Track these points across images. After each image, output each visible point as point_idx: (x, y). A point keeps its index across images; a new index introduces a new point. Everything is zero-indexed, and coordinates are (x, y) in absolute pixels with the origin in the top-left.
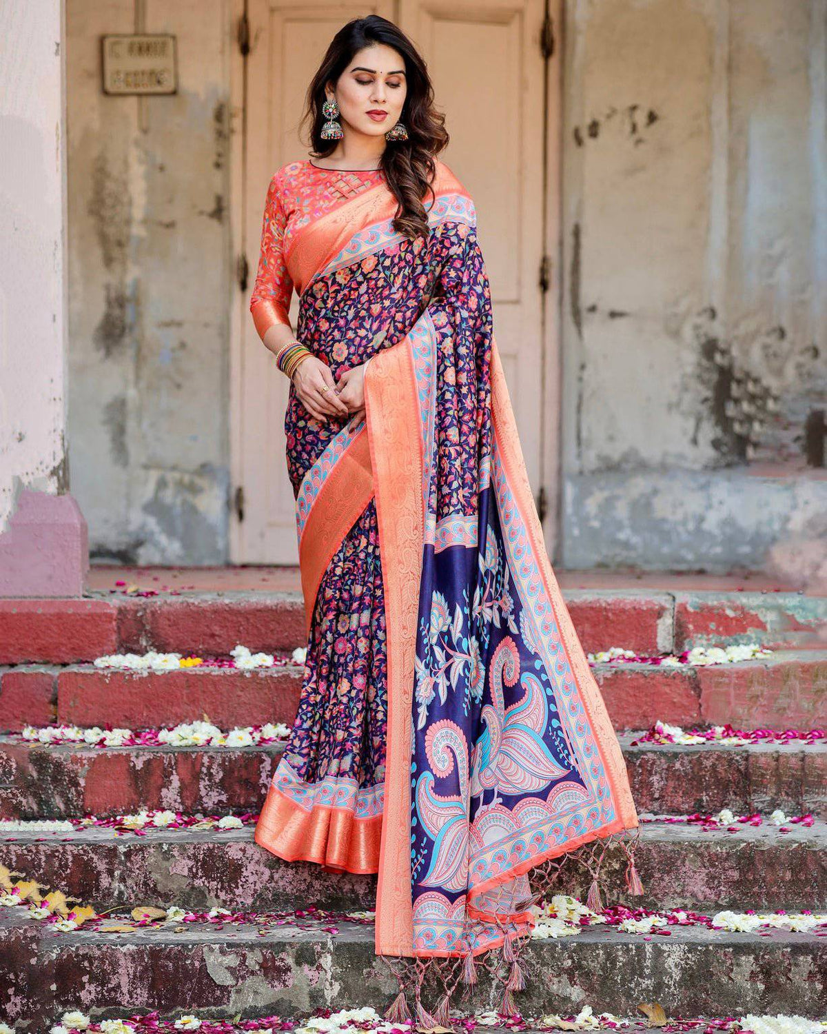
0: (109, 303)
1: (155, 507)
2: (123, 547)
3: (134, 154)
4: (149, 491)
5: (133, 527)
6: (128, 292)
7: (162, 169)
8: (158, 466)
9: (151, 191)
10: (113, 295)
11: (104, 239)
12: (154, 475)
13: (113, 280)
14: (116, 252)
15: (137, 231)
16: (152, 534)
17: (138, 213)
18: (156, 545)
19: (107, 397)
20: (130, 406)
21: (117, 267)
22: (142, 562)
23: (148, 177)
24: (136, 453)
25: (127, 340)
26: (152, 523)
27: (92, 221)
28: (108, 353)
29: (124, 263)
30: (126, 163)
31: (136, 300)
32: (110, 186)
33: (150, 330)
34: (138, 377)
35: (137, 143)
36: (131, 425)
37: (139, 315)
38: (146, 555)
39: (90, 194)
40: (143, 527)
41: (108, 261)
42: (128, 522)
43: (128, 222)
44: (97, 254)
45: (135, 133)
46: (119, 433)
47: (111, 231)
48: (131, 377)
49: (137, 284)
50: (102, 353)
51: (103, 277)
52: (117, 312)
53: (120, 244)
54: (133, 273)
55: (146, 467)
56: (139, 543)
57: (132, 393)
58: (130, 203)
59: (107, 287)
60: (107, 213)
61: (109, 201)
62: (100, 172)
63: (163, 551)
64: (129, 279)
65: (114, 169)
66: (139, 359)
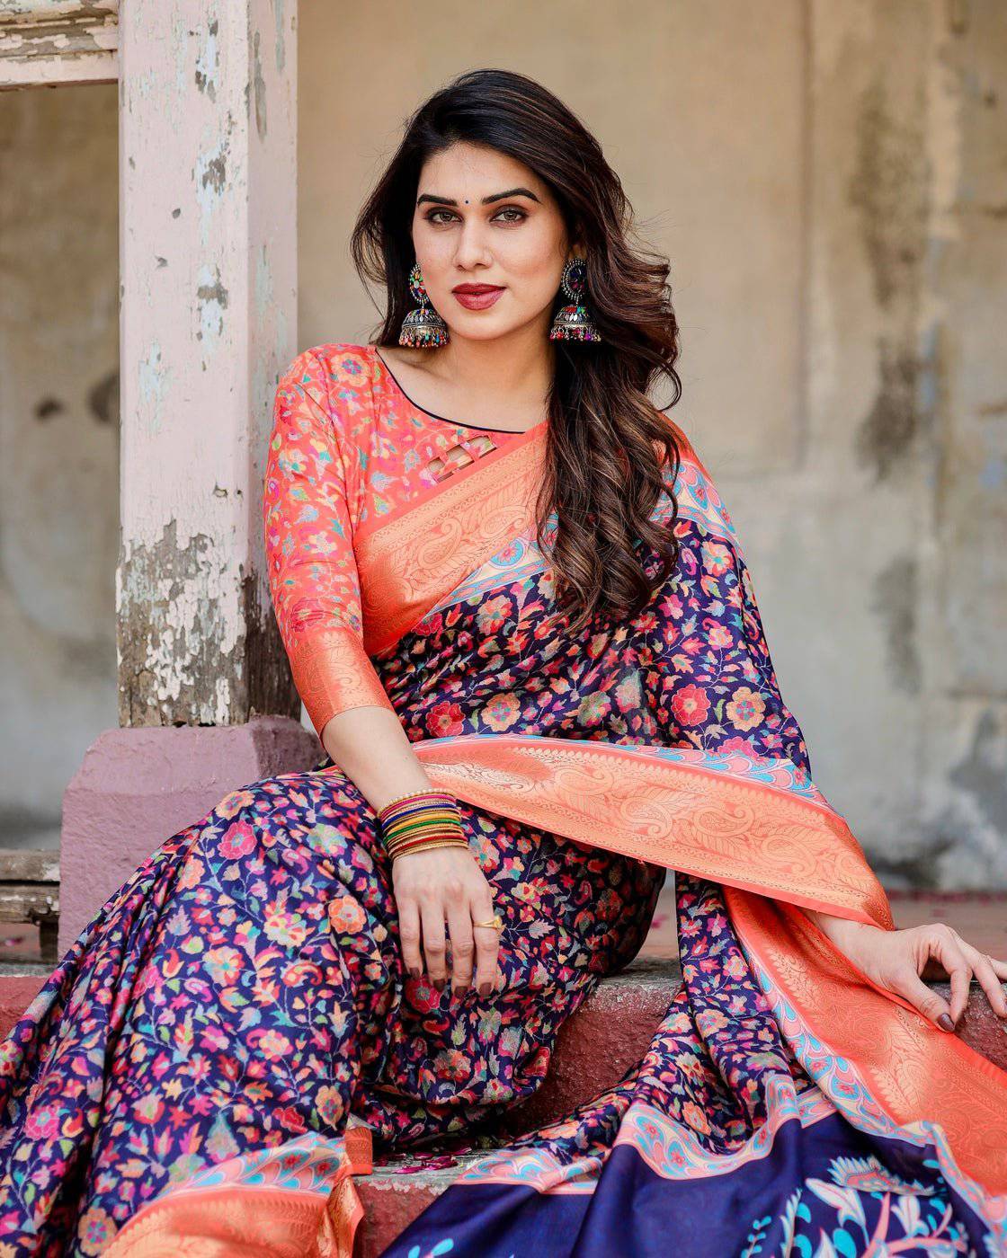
0: (886, 373)
1: (973, 774)
2: (910, 854)
3: (937, 77)
4: (960, 742)
5: (929, 814)
6: (922, 350)
7: (991, 101)
8: (981, 692)
9: (968, 149)
10: (894, 359)
11: (876, 249)
12: (971, 711)
13: (892, 327)
14: (899, 273)
15: (942, 228)
16: (966, 827)
17: (943, 193)
18: (976, 849)
19: (879, 557)
20: (926, 575)
21: (900, 302)
22: (948, 883)
23: (965, 121)
24: (936, 668)
25: (919, 445)
26: (967, 806)
27: (854, 217)
28: (883, 472)
29: (913, 293)
30: (922, 99)
31: (938, 365)
32: (891, 145)
33: (964, 423)
34: (939, 517)
35: (944, 55)
36: (926, 612)
37: (942, 395)
38: (955, 871)
39: (851, 165)
40: (948, 814)
41: (885, 292)
42: (918, 803)
43: (923, 213)
44: (864, 280)
45: (940, 35)
46: (903, 627)
47: (892, 234)
48: (926, 516)
49: (939, 332)
50: (870, 474)
51: (874, 323)
52: (899, 391)
53: (908, 258)
54: (932, 311)
55: (956, 694)
56: (942, 846)
57: (928, 550)
58: (929, 175)
59: (882, 344)
60: (884, 198)
61: (888, 175)
62: (873, 120)
63: (989, 862)
64: (924, 325)
65: (899, 110)
66: (943, 481)
